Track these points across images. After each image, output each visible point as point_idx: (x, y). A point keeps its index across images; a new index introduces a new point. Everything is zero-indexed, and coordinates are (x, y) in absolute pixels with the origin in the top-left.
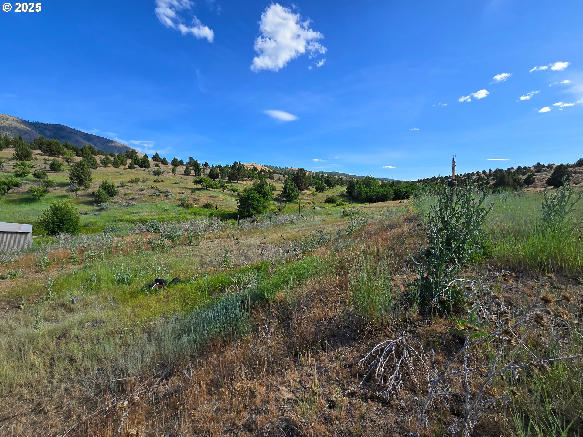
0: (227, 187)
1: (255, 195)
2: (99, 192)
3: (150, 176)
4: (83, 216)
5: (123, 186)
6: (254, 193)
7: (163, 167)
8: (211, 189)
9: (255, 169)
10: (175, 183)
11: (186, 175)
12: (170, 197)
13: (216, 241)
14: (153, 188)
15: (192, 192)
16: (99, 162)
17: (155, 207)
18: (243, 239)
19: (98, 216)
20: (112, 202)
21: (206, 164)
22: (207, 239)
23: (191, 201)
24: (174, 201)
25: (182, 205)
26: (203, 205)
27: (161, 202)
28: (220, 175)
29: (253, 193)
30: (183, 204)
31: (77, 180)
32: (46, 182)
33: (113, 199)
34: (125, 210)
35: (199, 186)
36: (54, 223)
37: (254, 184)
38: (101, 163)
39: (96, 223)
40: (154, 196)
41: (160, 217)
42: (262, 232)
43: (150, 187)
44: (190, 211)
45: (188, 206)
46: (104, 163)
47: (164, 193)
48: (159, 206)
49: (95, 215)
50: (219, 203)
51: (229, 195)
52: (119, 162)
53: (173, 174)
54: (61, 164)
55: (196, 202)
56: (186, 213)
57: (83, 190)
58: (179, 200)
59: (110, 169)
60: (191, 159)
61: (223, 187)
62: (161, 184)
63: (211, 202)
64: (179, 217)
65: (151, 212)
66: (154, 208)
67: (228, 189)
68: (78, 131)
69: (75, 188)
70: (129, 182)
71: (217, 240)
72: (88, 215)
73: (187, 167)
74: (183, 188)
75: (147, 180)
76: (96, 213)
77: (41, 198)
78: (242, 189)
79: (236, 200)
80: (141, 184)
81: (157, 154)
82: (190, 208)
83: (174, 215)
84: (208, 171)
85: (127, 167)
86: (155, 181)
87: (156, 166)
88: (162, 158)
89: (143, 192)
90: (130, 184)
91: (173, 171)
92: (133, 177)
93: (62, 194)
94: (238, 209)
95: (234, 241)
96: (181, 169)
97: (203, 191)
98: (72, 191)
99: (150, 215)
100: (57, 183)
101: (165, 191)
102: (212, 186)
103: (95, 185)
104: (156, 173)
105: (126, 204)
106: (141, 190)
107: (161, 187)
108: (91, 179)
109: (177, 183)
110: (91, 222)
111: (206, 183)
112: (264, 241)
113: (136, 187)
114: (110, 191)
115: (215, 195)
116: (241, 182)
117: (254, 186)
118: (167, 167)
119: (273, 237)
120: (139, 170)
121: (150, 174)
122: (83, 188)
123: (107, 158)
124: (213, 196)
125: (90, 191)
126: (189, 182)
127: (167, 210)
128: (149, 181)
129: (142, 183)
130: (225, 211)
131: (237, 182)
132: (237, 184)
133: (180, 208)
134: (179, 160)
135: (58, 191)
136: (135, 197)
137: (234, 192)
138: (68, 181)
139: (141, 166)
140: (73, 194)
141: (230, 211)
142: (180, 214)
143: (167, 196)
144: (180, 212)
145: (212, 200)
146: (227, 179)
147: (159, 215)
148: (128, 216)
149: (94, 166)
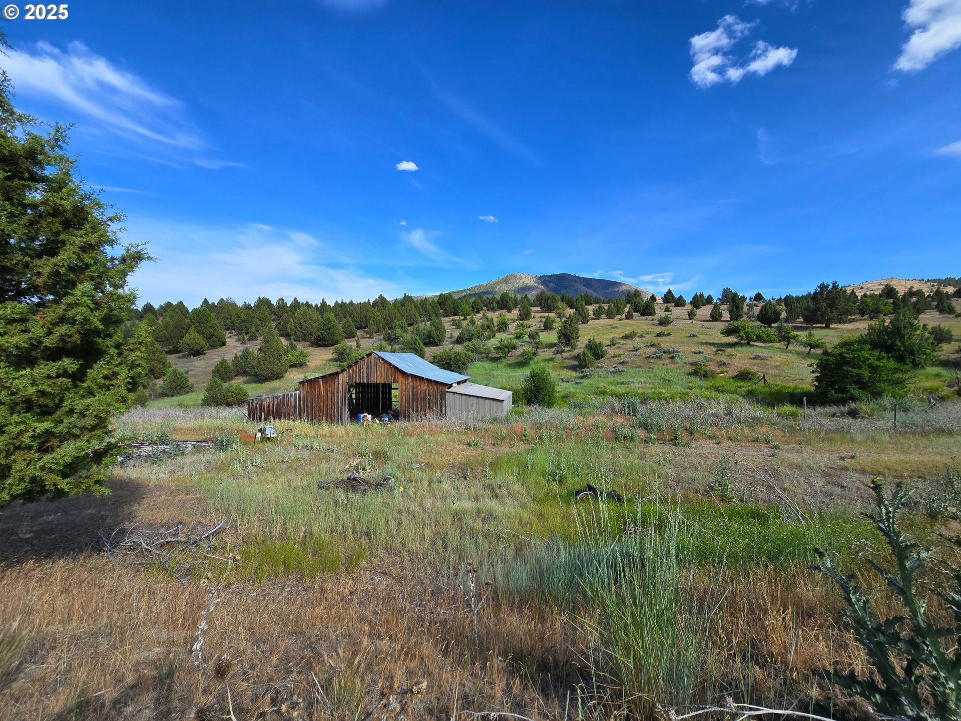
0: (794, 337)
1: (866, 354)
2: (584, 354)
3: (653, 327)
4: (565, 384)
5: (613, 345)
6: (862, 349)
7: (676, 311)
8: (757, 344)
9: (889, 292)
10: (690, 336)
11: (713, 321)
12: (677, 359)
13: (726, 443)
14: (653, 345)
15: (717, 351)
16: (591, 313)
17: (652, 375)
18: (791, 451)
19: (579, 385)
20: (598, 367)
21: (758, 297)
22: (709, 437)
23: (712, 367)
24: (683, 366)
25: (695, 373)
26: (735, 373)
27: (662, 368)
28: (784, 315)
29: (858, 350)
30: (698, 371)
31: (564, 339)
32: (537, 343)
33: (599, 363)
34: (611, 378)
35: (732, 339)
36: (531, 391)
37: (870, 327)
38: (594, 314)
39: (575, 394)
40: (653, 357)
41: (657, 391)
42: (853, 441)
43: (649, 344)
44: (709, 383)
45: (705, 376)
46: (597, 315)
47: (669, 352)
48: (658, 373)
49: (576, 383)
50: (772, 372)
51: (798, 354)
52: (615, 312)
53: (690, 321)
54: (553, 321)
55: (724, 368)
56: (700, 388)
57: (569, 351)
58: (692, 364)
59: (604, 321)
60: (726, 292)
61: (786, 338)
62: (667, 338)
63: (754, 369)
64: (686, 394)
65: (645, 383)
66: (650, 377)
67: (797, 342)
68: (578, 278)
69: (560, 349)
70: (622, 338)
71: (729, 443)
72: (570, 383)
73: (716, 307)
74: (702, 343)
75: (648, 333)
76: (578, 381)
77: (531, 362)
78: (836, 341)
79: (810, 366)
80: (637, 339)
81: (669, 291)
82: (709, 379)
83: (679, 389)
84: (757, 310)
85: (624, 316)
86: (659, 335)
87: (665, 311)
88: (676, 296)
89: (638, 353)
90: (622, 341)
91: (691, 315)
92: (628, 331)
93: (548, 357)
94: (817, 384)
95: (767, 451)
96: (705, 311)
97: (740, 349)
98: (558, 352)
99: (643, 388)
100: (546, 344)
101: (671, 349)
102: (759, 338)
103: (581, 344)
104: (663, 322)
105: (614, 370)
106: (636, 350)
107: (665, 343)
108: (578, 338)
109: (694, 336)
110: (570, 392)
111: (746, 333)
112: (848, 463)
113: (630, 344)
114: (596, 351)
115: (765, 355)
116: (839, 326)
117: (869, 334)
118: (682, 311)
119: (884, 457)
120: (639, 320)
121: (653, 324)
122: (569, 348)
123: (600, 307)
124: (759, 356)
125: (576, 352)
126: (716, 333)
127: (669, 381)
128: (650, 336)
129: (640, 339)
130: (783, 387)
131: (827, 327)
132: (826, 331)
133: (692, 378)
134: (706, 296)
135: (546, 353)
136: (627, 360)
137: (812, 347)
138: (556, 341)
139: (643, 314)
140: (559, 356)
141: (796, 388)
142: (691, 388)
143: (673, 358)
144: (691, 384)
145: (756, 364)
146: (801, 323)
147: (655, 388)
148: (612, 388)
149: (585, 321)
